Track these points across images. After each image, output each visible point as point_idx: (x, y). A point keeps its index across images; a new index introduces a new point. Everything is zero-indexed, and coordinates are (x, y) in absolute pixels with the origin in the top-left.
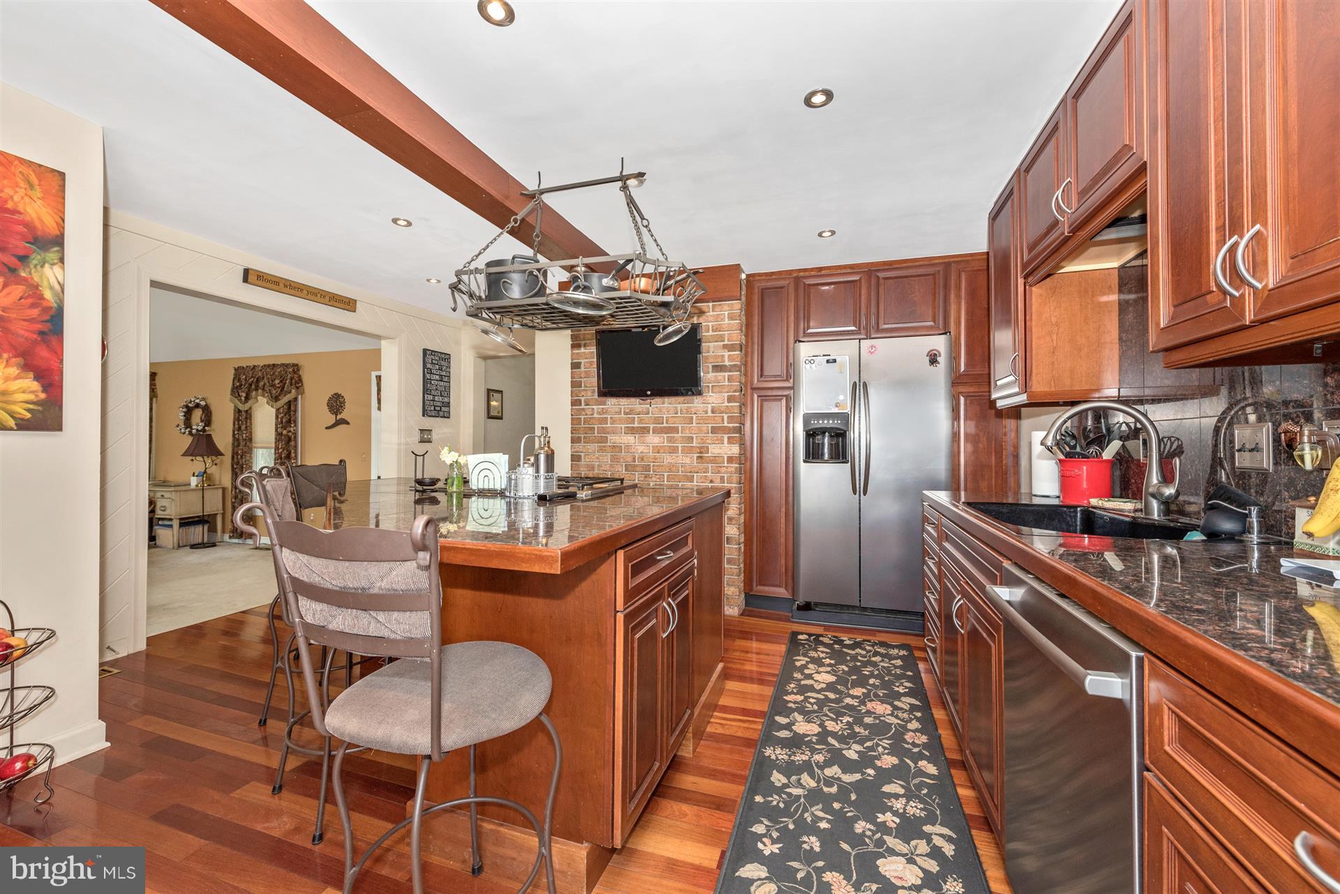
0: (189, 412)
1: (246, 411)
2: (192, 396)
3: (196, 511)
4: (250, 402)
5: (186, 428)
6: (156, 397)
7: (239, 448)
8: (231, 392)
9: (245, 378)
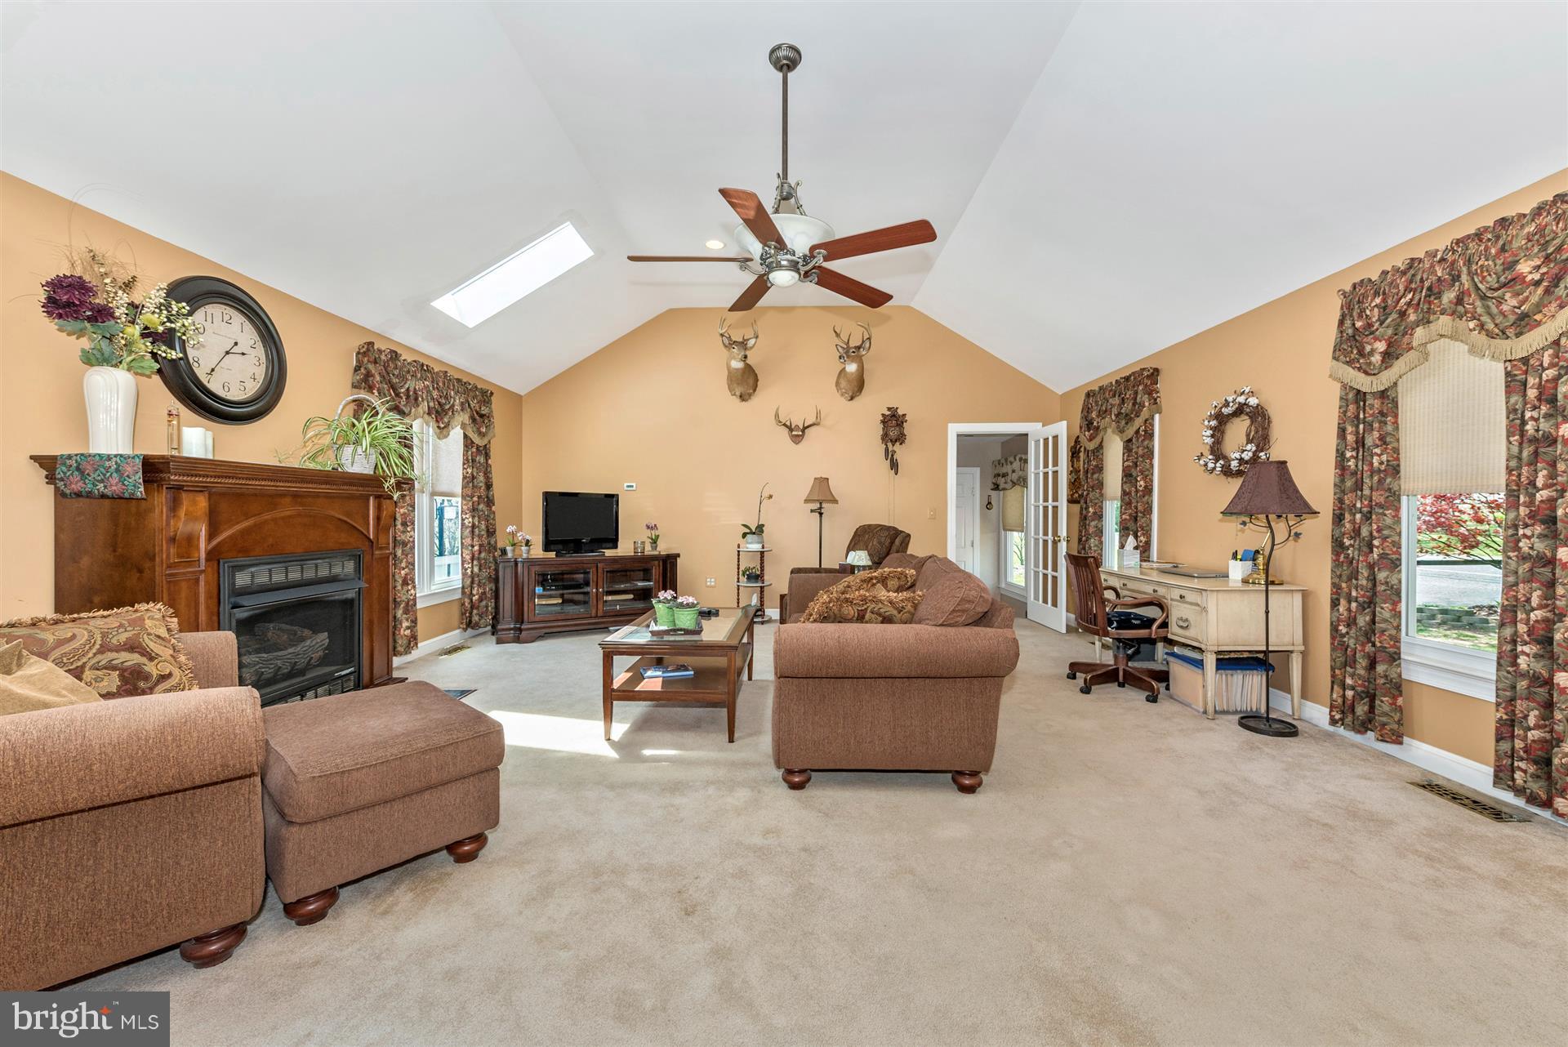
0: (1221, 421)
1: (1383, 394)
2: (1225, 393)
3: (1250, 639)
4: (1399, 366)
5: (1217, 461)
6: (1160, 413)
7: (1359, 493)
8: (1334, 351)
9: (1384, 300)
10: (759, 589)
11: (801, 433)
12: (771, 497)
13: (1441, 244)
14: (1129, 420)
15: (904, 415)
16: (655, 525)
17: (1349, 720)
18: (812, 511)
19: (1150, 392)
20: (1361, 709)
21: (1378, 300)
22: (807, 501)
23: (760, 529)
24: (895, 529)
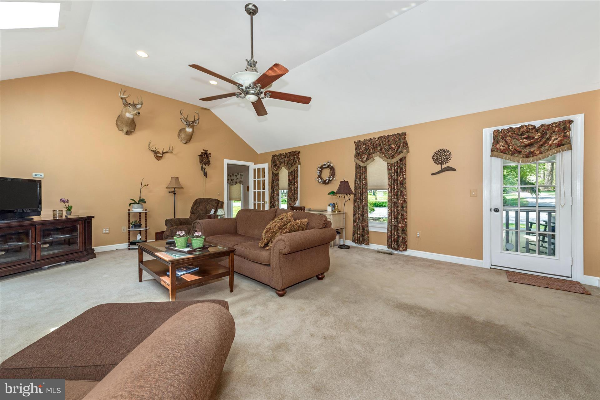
0: (322, 169)
1: (364, 167)
3: (338, 226)
4: (369, 161)
5: (321, 180)
6: (300, 164)
7: (360, 189)
8: (355, 156)
9: (366, 146)
10: (139, 231)
11: (161, 155)
12: (148, 185)
13: (377, 137)
14: (292, 165)
15: (210, 154)
16: (68, 200)
17: (359, 242)
18: (170, 192)
19: (298, 158)
20: (361, 239)
21: (364, 146)
22: (167, 188)
23: (142, 201)
24: (218, 200)
